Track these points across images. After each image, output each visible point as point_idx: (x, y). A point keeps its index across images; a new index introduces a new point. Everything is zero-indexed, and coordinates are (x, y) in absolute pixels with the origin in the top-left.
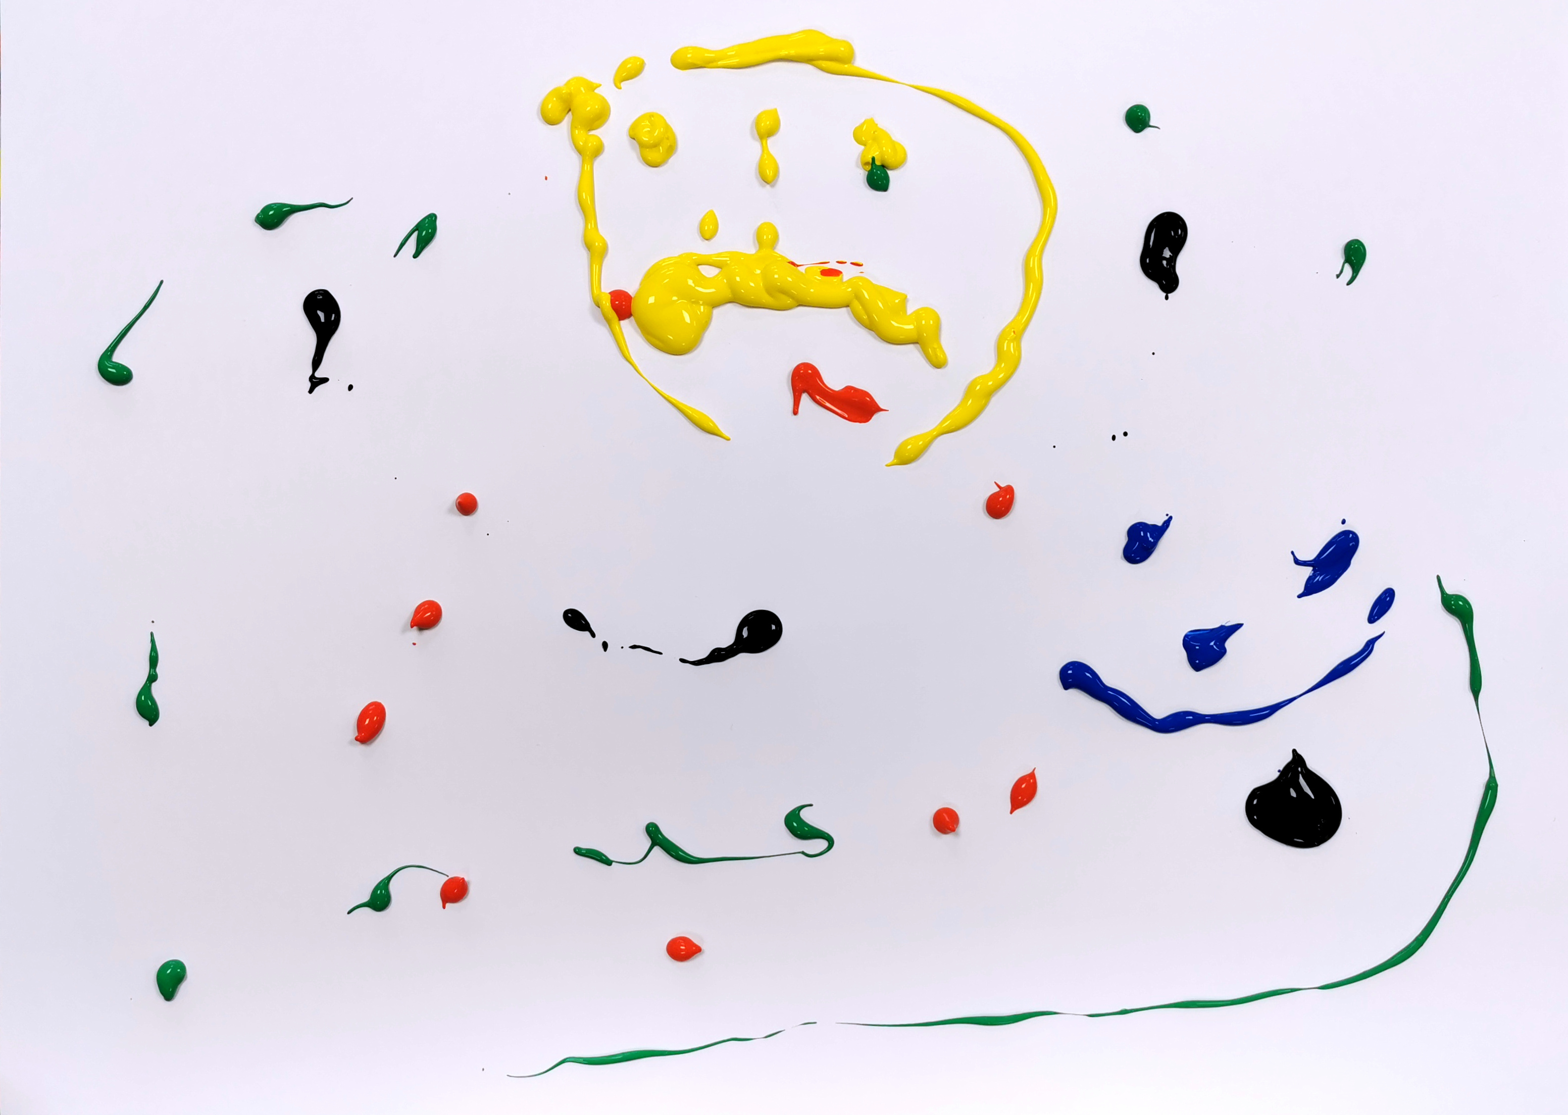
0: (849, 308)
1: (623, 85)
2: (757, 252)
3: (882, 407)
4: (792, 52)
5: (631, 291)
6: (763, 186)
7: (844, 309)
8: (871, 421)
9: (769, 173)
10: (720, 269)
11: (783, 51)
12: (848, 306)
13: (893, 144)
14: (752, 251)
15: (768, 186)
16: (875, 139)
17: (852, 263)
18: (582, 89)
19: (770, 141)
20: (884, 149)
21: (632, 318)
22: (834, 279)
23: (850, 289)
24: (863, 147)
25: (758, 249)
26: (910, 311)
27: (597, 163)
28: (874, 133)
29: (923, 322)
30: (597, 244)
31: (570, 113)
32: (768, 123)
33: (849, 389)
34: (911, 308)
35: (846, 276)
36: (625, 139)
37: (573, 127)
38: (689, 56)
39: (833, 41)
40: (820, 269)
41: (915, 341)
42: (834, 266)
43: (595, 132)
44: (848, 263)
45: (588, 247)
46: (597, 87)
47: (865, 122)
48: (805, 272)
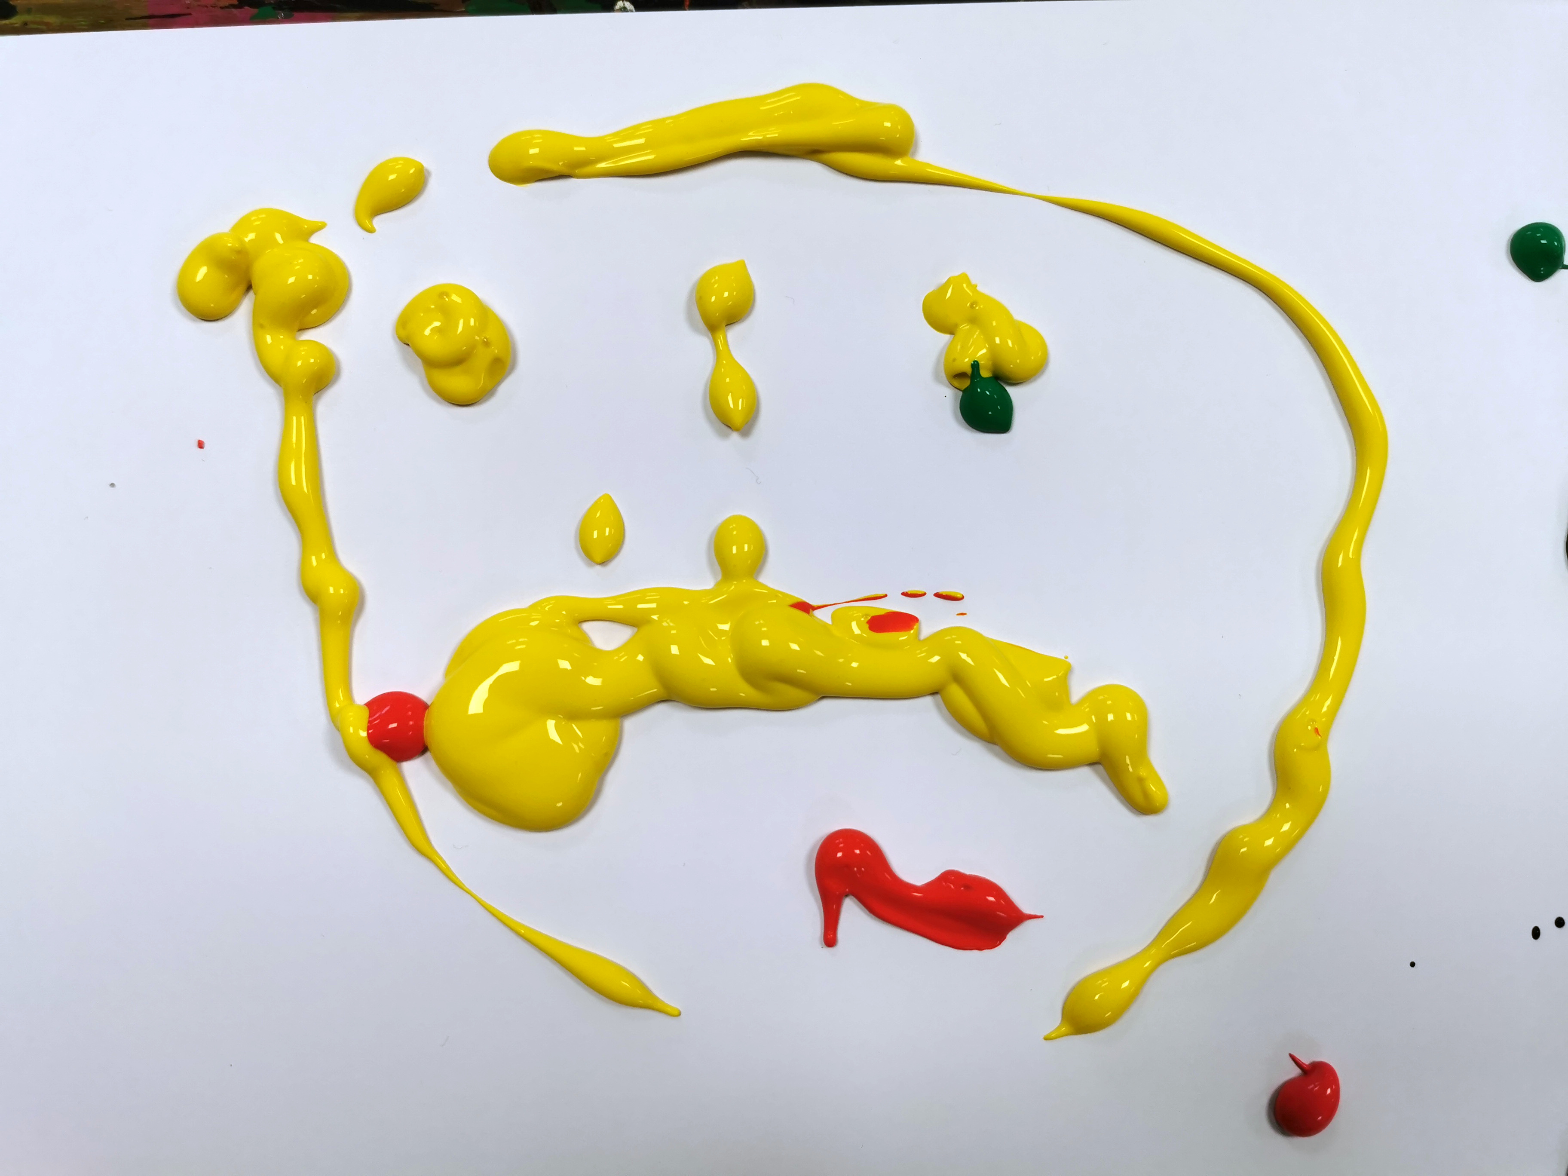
0: (938, 697)
1: (379, 222)
2: (717, 584)
3: (1026, 909)
4: (771, 134)
5: (423, 693)
6: (725, 436)
7: (928, 701)
8: (1005, 944)
9: (735, 404)
10: (636, 629)
11: (751, 133)
12: (934, 693)
13: (1019, 330)
14: (707, 582)
15: (735, 436)
16: (974, 320)
17: (937, 595)
18: (278, 237)
19: (734, 334)
20: (997, 341)
21: (428, 755)
22: (902, 637)
23: (936, 659)
24: (946, 337)
25: (720, 577)
26: (1076, 696)
27: (325, 405)
28: (972, 305)
29: (1110, 717)
30: (331, 590)
31: (251, 293)
32: (726, 294)
33: (950, 878)
34: (1078, 690)
35: (927, 628)
36: (391, 348)
37: (257, 325)
38: (533, 151)
39: (866, 106)
40: (867, 615)
41: (1095, 760)
42: (896, 604)
43: (308, 335)
44: (930, 595)
45: (313, 596)
46: (312, 232)
47: (949, 282)
48: (830, 622)
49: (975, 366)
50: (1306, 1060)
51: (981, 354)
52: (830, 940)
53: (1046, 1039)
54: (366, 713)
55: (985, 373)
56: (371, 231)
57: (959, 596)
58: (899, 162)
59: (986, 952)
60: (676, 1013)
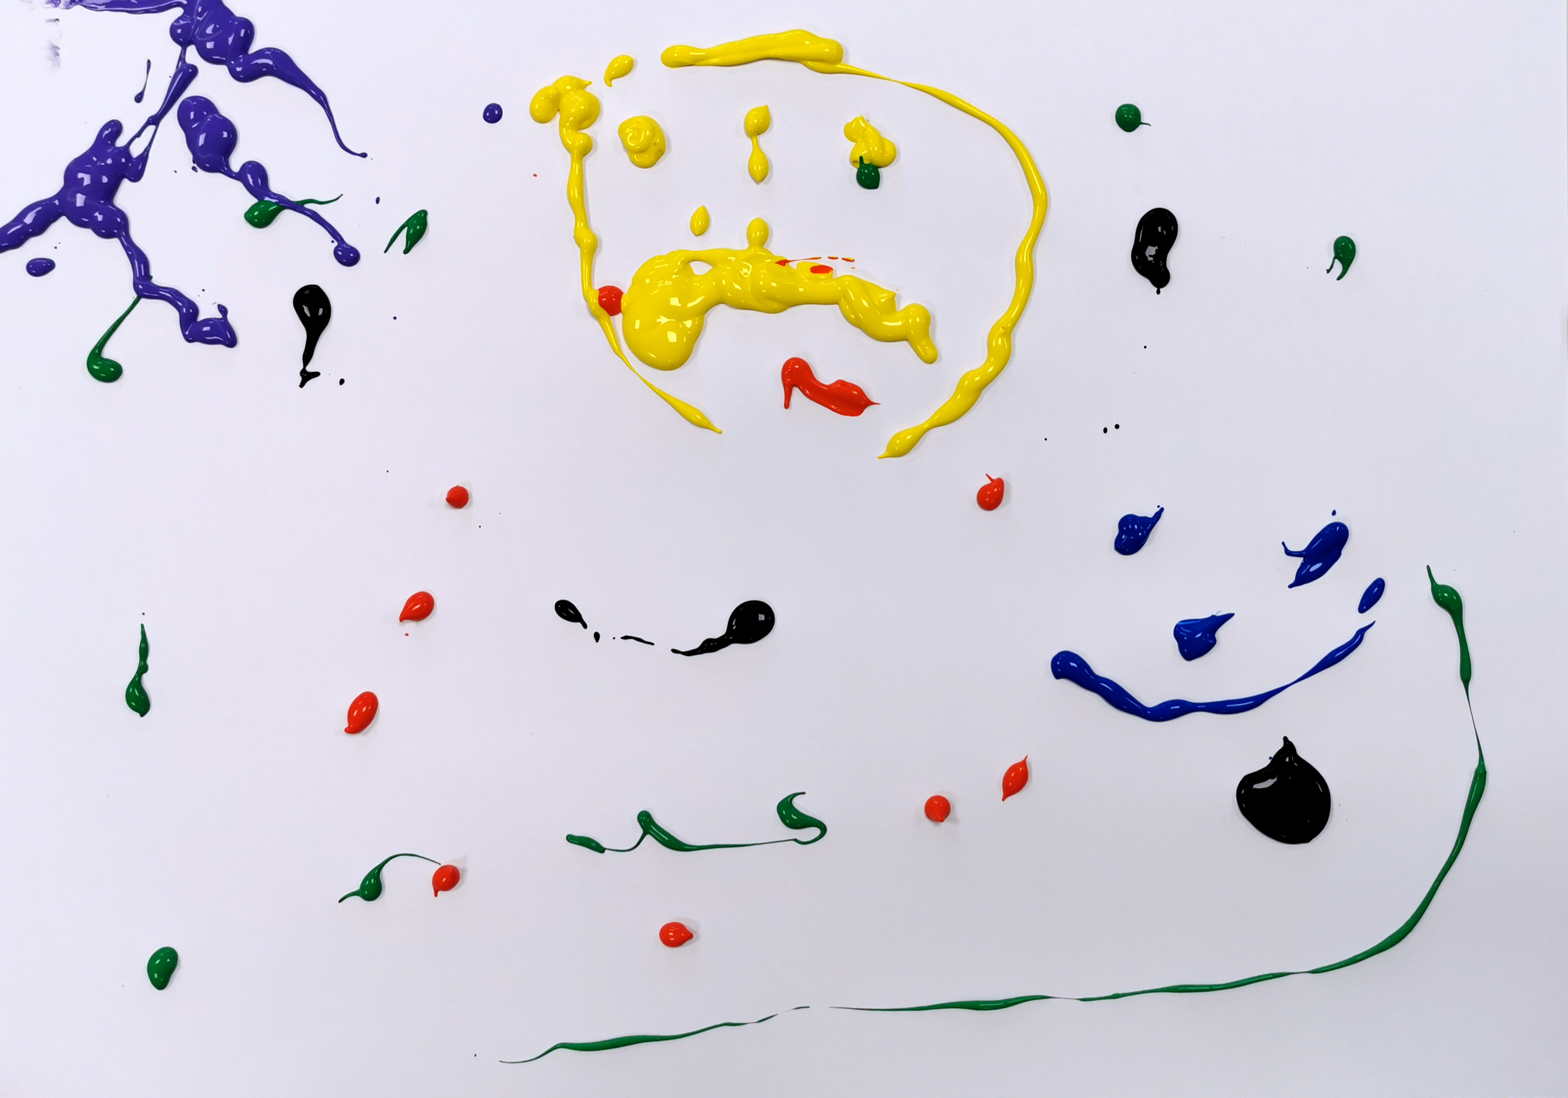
0: (837, 305)
1: (614, 82)
2: (748, 248)
3: (873, 401)
4: (784, 52)
5: (624, 286)
6: (754, 184)
7: (832, 306)
8: (862, 414)
9: (760, 170)
10: (712, 266)
11: (773, 50)
12: (835, 303)
13: (884, 142)
14: (744, 247)
15: (759, 184)
16: (863, 137)
17: (843, 259)
18: (570, 89)
19: (762, 138)
20: (873, 148)
21: (621, 314)
22: (826, 276)
23: (840, 286)
24: (855, 143)
25: (750, 245)
26: (898, 309)
27: (589, 161)
28: (865, 130)
29: (912, 320)
30: (587, 240)
31: (559, 112)
32: (760, 120)
33: (840, 383)
34: (900, 306)
35: (837, 273)
37: (562, 125)
38: (679, 54)
39: (823, 42)
40: (811, 266)
41: (904, 338)
42: (824, 262)
43: (584, 131)
44: (840, 259)
45: (579, 243)
46: (587, 85)
47: (853, 121)
48: (796, 269)
49: (861, 158)
50: (994, 478)
51: (863, 153)
52: (787, 406)
53: (879, 458)
54: (598, 292)
55: (866, 162)
56: (611, 86)
57: (852, 260)
58: (838, 66)
59: (854, 417)
60: (720, 432)
